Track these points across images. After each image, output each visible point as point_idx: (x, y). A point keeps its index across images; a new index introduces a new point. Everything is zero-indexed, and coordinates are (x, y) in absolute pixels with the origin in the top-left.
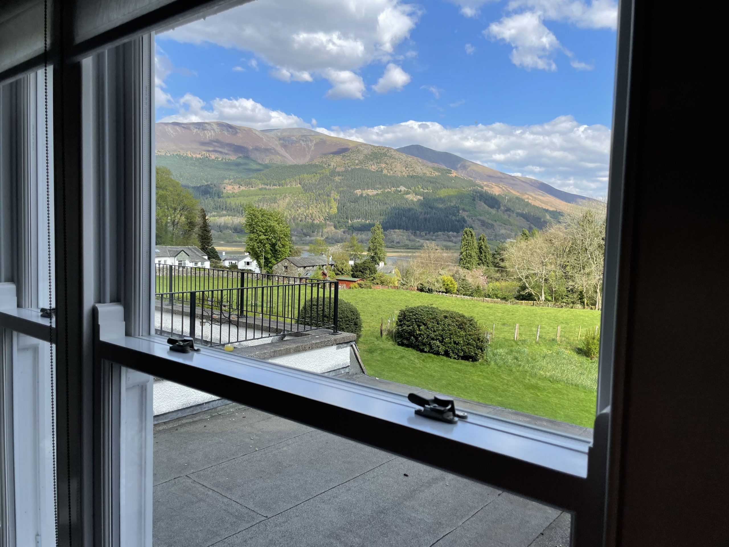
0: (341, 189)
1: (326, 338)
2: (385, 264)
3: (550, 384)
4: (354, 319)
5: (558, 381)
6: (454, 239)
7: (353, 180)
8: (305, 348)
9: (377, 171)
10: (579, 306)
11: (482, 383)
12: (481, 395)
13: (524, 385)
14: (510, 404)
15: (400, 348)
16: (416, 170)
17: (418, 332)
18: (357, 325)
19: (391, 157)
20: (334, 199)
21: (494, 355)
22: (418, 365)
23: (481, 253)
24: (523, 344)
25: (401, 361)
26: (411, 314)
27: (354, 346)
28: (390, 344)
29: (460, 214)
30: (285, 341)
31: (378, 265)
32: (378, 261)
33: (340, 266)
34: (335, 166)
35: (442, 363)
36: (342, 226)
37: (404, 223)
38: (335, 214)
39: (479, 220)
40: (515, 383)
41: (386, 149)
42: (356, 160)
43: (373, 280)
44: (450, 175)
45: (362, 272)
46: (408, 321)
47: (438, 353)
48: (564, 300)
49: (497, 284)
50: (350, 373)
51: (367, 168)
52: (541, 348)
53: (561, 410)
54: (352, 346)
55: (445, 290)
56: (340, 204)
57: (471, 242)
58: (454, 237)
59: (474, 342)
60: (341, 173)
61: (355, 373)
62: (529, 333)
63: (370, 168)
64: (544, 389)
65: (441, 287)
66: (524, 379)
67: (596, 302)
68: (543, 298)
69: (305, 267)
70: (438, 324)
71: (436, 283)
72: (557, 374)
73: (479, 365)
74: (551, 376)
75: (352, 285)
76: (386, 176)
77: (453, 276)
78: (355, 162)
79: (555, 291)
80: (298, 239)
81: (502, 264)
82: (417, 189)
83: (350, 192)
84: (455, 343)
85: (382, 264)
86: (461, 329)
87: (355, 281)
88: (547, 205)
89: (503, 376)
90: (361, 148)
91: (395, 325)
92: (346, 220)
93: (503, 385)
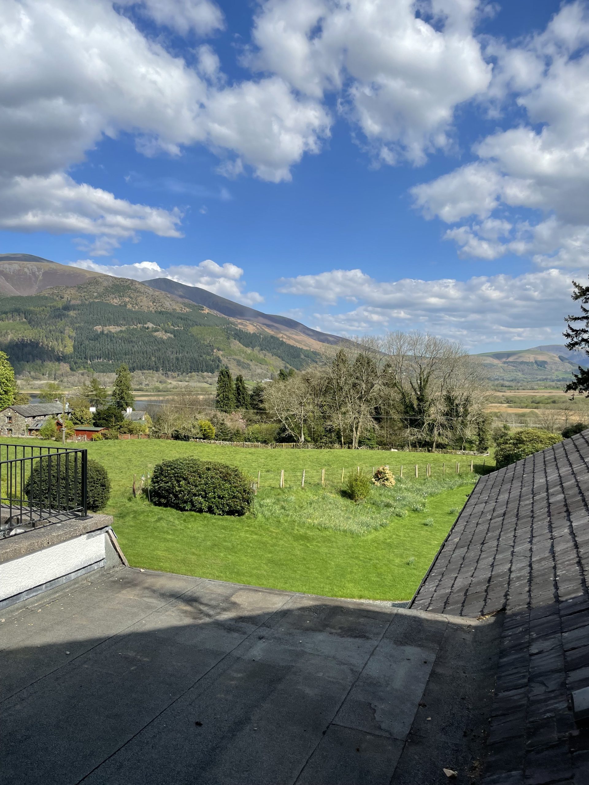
0: (78, 325)
1: (72, 526)
2: (133, 410)
3: (318, 533)
4: (100, 480)
5: (326, 529)
6: (210, 381)
7: (91, 315)
8: (42, 544)
9: (120, 305)
10: (337, 445)
11: (250, 539)
12: (250, 553)
13: (294, 537)
14: (280, 560)
15: (157, 509)
16: (164, 305)
17: (178, 489)
18: (105, 486)
19: (136, 290)
20: (69, 336)
21: (261, 506)
22: (179, 527)
23: (239, 394)
24: (288, 491)
25: (158, 524)
26: (169, 469)
27: (110, 531)
28: (145, 505)
29: (214, 354)
30: (12, 536)
31: (124, 412)
32: (125, 406)
33: (78, 414)
34: (69, 299)
35: (205, 522)
36: (79, 367)
37: (154, 363)
38: (71, 354)
39: (234, 359)
40: (284, 535)
41: (130, 282)
42: (94, 292)
43: (119, 429)
44: (202, 312)
45: (106, 420)
46: (166, 477)
47: (201, 511)
48: (323, 440)
49: (257, 426)
50: (106, 568)
51: (108, 302)
52: (307, 494)
53: (332, 560)
54: (107, 532)
55: (202, 436)
56: (76, 342)
57: (228, 383)
58: (209, 377)
59: (239, 495)
60: (76, 307)
61: (112, 566)
62: (293, 479)
63: (112, 302)
64: (313, 539)
65: (198, 433)
66: (293, 529)
67: (352, 440)
68: (303, 439)
69: (34, 417)
70: (200, 477)
71: (192, 430)
72: (325, 520)
73: (245, 519)
74: (319, 524)
75: (94, 436)
76: (130, 311)
77: (211, 420)
78: (93, 295)
79: (314, 431)
80: (24, 383)
81: (261, 406)
82: (166, 326)
83: (88, 329)
84: (219, 497)
85: (129, 410)
86: (225, 481)
87: (98, 431)
88: (301, 343)
89: (272, 529)
90: (99, 279)
91: (149, 481)
92: (84, 360)
93: (272, 538)
